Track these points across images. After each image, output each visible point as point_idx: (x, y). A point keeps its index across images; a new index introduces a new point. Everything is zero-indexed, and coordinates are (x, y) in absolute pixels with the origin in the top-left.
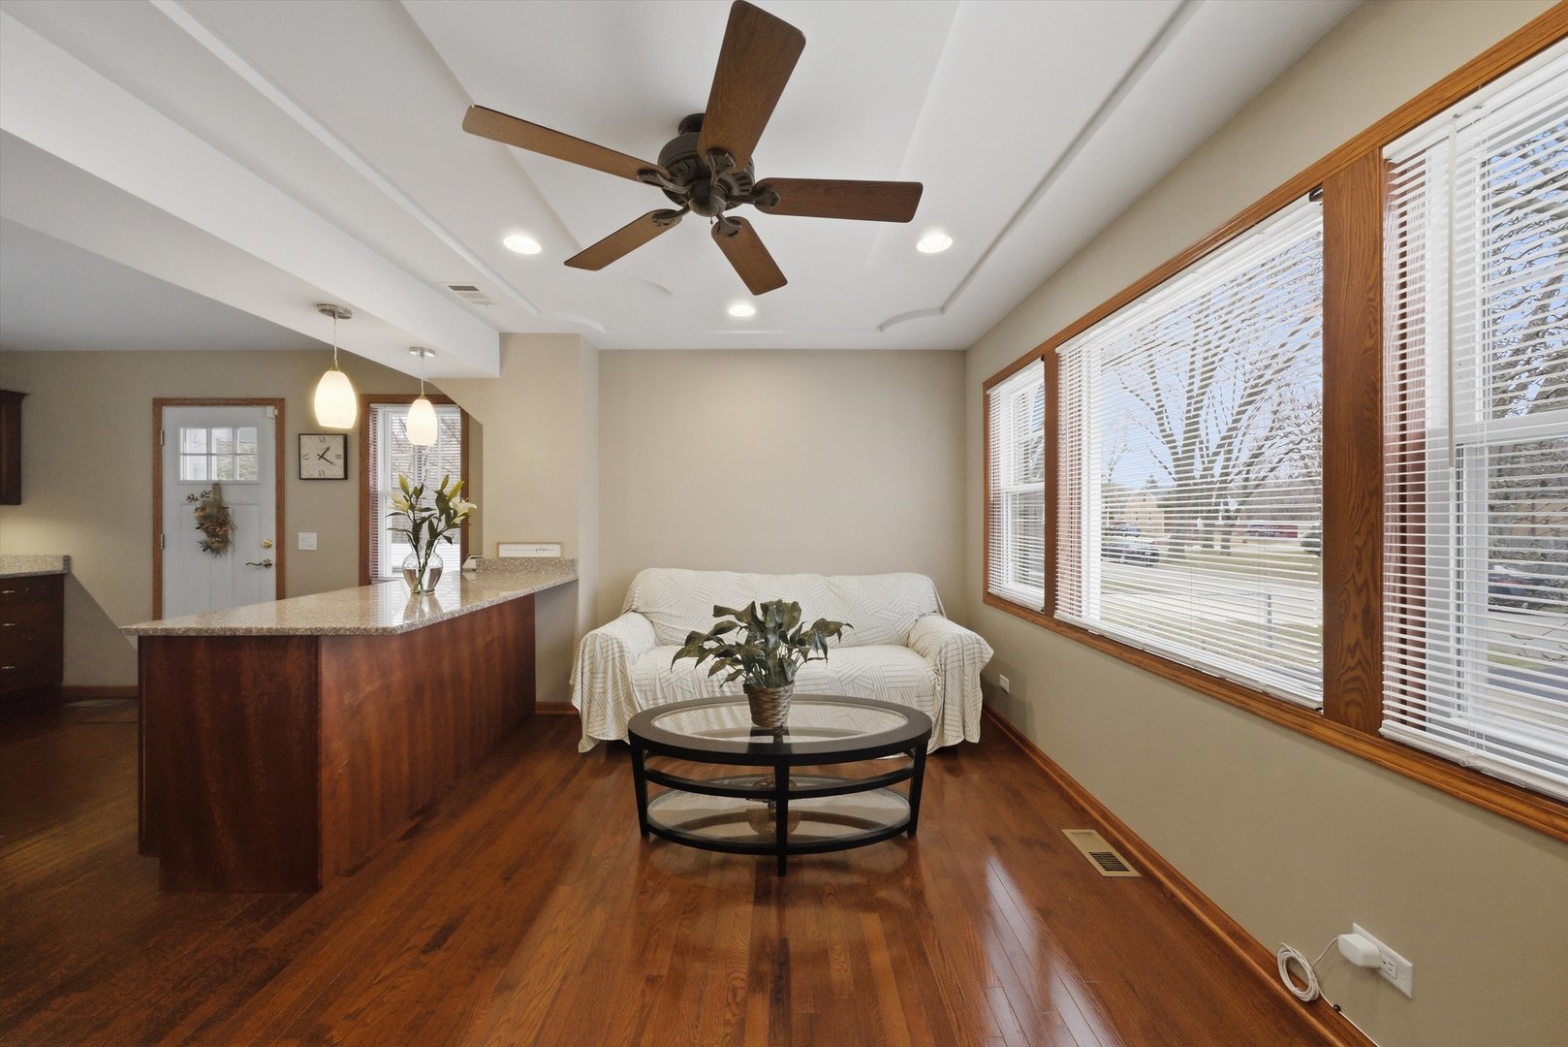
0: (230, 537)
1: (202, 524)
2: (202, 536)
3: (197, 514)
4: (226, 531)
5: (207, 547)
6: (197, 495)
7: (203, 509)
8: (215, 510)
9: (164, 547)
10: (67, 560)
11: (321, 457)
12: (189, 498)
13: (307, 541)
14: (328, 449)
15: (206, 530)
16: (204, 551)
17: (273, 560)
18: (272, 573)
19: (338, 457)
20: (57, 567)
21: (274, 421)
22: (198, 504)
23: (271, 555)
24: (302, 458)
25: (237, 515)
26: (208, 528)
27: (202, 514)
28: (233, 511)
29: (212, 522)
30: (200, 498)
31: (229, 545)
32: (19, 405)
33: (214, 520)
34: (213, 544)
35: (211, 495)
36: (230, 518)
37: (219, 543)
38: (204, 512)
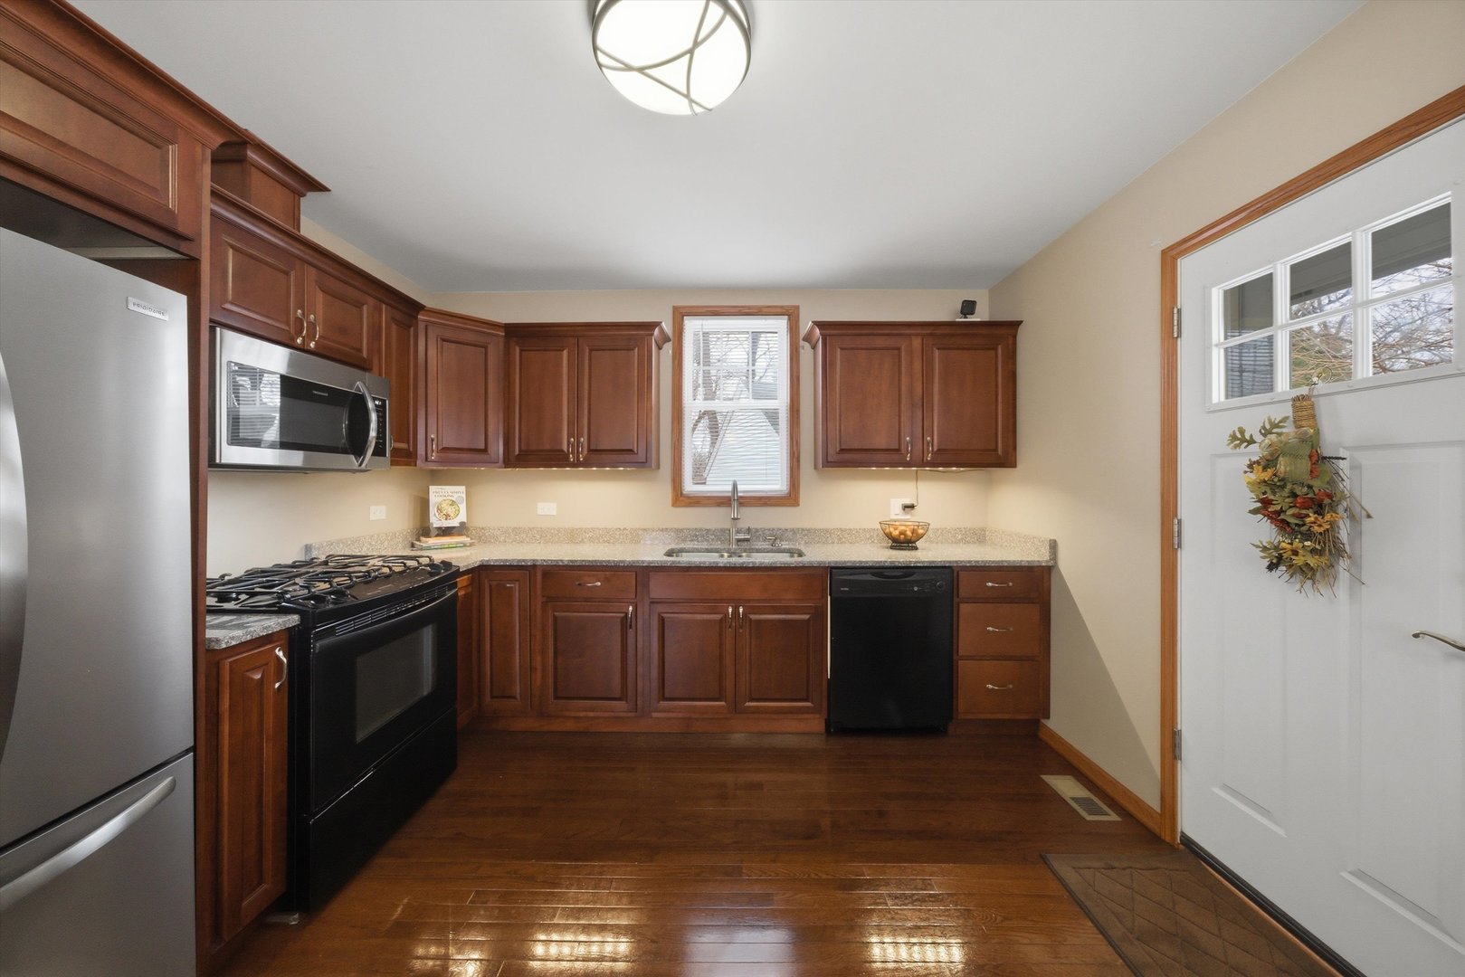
0: (1343, 535)
1: (1266, 503)
2: (1266, 531)
3: (1253, 477)
4: (1333, 524)
5: (1278, 559)
6: (1252, 430)
7: (1268, 463)
8: (1304, 466)
9: (1180, 545)
10: (1053, 546)
12: (1234, 437)
15: (1277, 518)
16: (1271, 567)
20: (1039, 556)
22: (1255, 452)
26: (1281, 511)
27: (1266, 475)
28: (1356, 467)
29: (1294, 495)
30: (1258, 438)
31: (1343, 564)
32: (1015, 337)
33: (1300, 491)
34: (1295, 553)
35: (1289, 429)
36: (1346, 486)
37: (1313, 551)
38: (1270, 471)
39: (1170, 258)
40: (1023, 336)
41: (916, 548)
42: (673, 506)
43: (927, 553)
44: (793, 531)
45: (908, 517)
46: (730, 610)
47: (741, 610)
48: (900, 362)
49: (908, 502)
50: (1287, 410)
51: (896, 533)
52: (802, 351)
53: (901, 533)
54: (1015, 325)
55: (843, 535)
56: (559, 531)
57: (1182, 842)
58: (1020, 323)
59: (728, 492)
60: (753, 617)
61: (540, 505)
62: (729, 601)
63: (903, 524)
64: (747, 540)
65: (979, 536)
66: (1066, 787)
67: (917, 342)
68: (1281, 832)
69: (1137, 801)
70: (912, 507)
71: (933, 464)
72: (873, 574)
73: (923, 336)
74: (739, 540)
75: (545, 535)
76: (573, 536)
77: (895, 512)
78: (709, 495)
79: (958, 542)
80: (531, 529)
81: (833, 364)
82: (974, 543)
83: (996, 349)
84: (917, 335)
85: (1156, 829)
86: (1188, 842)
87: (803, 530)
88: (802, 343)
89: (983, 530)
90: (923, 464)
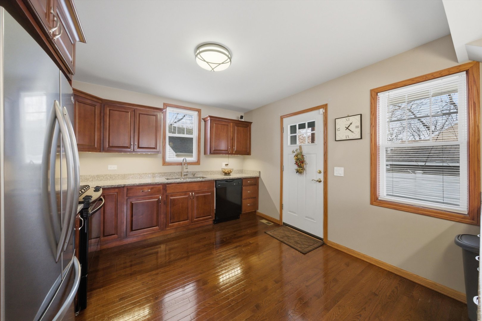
0: (305, 167)
1: (296, 162)
2: (296, 167)
4: (304, 165)
5: (298, 171)
6: (294, 150)
8: (301, 156)
9: (283, 170)
10: (260, 172)
11: (347, 128)
12: (292, 151)
13: (338, 171)
14: (351, 124)
16: (297, 173)
17: (322, 180)
18: (322, 183)
19: (357, 127)
20: (256, 175)
21: (323, 115)
22: (295, 154)
23: (321, 177)
24: (336, 130)
25: (307, 159)
26: (298, 164)
27: (296, 158)
28: (306, 157)
29: (300, 161)
30: (295, 152)
31: (305, 171)
32: (251, 125)
33: (301, 160)
34: (300, 170)
35: (299, 150)
36: (305, 160)
37: (302, 170)
38: (297, 157)
39: (282, 118)
40: (252, 125)
41: (230, 175)
42: (163, 165)
43: (233, 176)
44: (199, 172)
45: (226, 167)
46: (190, 194)
47: (193, 193)
48: (228, 129)
49: (227, 163)
50: (298, 148)
51: (226, 171)
52: (201, 122)
53: (227, 171)
54: (251, 123)
55: (212, 172)
56: (118, 175)
57: (283, 224)
58: (252, 122)
59: (181, 161)
60: (196, 195)
61: (109, 166)
62: (190, 191)
63: (227, 169)
64: (187, 175)
65: (241, 171)
66: (264, 221)
67: (232, 124)
68: (297, 215)
69: (276, 220)
70: (228, 165)
71: (234, 154)
72: (226, 181)
73: (233, 123)
74: (184, 175)
75: (111, 177)
76: (124, 177)
77: (224, 166)
78: (174, 162)
79: (237, 173)
80: (106, 175)
81: (213, 127)
82: (241, 173)
83: (247, 128)
84: (232, 122)
85: (279, 223)
86: (284, 223)
87: (201, 171)
88: (202, 120)
89: (242, 170)
90: (232, 154)
